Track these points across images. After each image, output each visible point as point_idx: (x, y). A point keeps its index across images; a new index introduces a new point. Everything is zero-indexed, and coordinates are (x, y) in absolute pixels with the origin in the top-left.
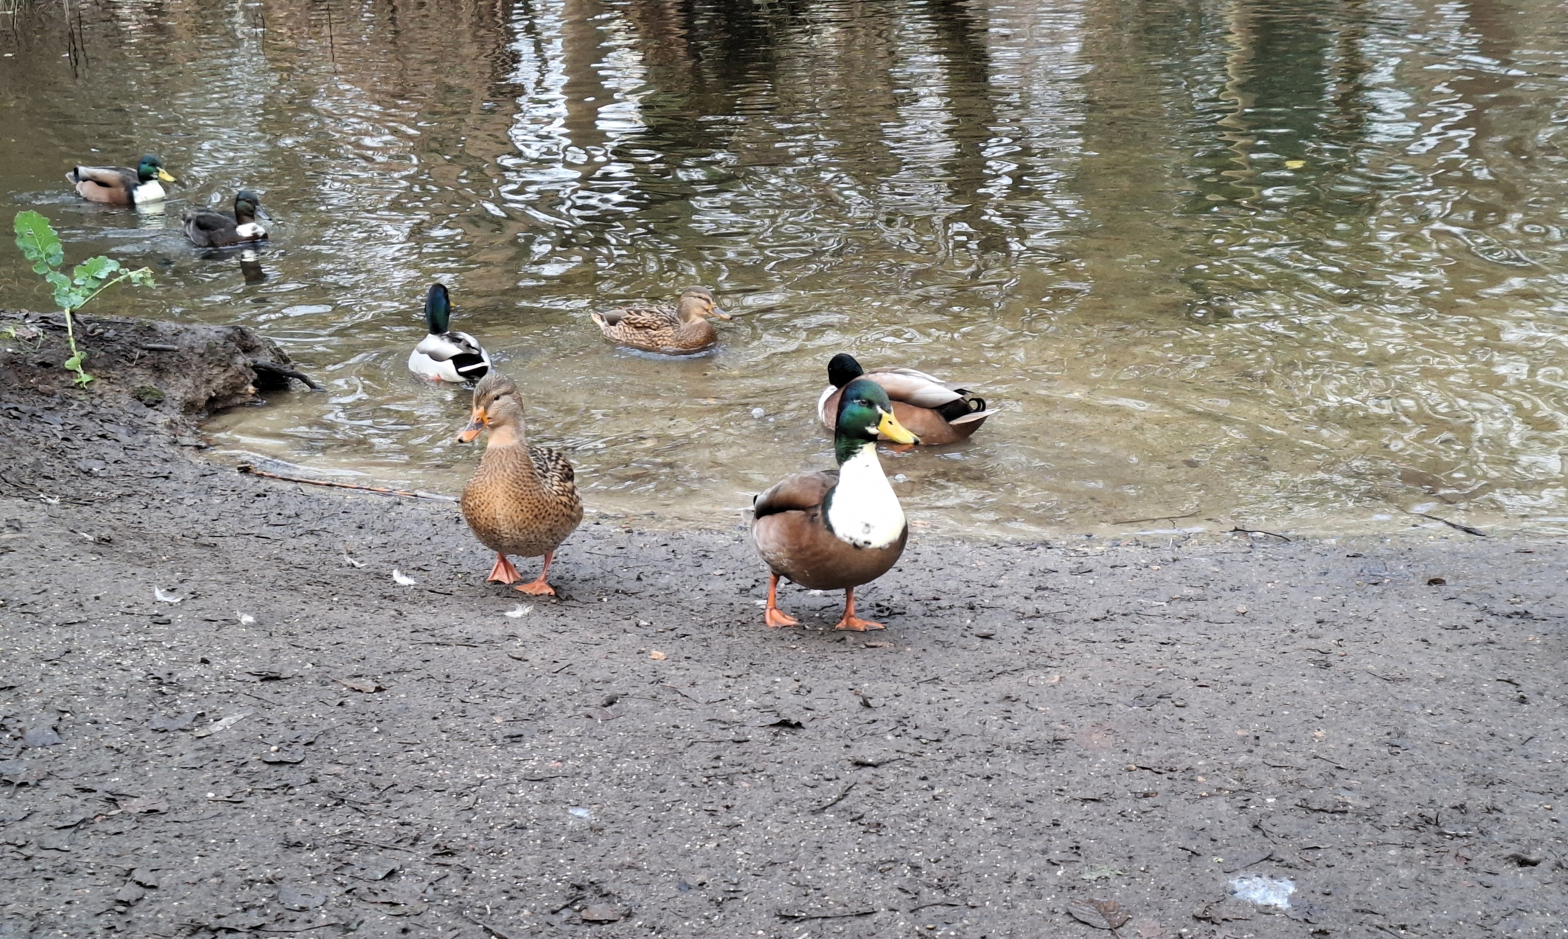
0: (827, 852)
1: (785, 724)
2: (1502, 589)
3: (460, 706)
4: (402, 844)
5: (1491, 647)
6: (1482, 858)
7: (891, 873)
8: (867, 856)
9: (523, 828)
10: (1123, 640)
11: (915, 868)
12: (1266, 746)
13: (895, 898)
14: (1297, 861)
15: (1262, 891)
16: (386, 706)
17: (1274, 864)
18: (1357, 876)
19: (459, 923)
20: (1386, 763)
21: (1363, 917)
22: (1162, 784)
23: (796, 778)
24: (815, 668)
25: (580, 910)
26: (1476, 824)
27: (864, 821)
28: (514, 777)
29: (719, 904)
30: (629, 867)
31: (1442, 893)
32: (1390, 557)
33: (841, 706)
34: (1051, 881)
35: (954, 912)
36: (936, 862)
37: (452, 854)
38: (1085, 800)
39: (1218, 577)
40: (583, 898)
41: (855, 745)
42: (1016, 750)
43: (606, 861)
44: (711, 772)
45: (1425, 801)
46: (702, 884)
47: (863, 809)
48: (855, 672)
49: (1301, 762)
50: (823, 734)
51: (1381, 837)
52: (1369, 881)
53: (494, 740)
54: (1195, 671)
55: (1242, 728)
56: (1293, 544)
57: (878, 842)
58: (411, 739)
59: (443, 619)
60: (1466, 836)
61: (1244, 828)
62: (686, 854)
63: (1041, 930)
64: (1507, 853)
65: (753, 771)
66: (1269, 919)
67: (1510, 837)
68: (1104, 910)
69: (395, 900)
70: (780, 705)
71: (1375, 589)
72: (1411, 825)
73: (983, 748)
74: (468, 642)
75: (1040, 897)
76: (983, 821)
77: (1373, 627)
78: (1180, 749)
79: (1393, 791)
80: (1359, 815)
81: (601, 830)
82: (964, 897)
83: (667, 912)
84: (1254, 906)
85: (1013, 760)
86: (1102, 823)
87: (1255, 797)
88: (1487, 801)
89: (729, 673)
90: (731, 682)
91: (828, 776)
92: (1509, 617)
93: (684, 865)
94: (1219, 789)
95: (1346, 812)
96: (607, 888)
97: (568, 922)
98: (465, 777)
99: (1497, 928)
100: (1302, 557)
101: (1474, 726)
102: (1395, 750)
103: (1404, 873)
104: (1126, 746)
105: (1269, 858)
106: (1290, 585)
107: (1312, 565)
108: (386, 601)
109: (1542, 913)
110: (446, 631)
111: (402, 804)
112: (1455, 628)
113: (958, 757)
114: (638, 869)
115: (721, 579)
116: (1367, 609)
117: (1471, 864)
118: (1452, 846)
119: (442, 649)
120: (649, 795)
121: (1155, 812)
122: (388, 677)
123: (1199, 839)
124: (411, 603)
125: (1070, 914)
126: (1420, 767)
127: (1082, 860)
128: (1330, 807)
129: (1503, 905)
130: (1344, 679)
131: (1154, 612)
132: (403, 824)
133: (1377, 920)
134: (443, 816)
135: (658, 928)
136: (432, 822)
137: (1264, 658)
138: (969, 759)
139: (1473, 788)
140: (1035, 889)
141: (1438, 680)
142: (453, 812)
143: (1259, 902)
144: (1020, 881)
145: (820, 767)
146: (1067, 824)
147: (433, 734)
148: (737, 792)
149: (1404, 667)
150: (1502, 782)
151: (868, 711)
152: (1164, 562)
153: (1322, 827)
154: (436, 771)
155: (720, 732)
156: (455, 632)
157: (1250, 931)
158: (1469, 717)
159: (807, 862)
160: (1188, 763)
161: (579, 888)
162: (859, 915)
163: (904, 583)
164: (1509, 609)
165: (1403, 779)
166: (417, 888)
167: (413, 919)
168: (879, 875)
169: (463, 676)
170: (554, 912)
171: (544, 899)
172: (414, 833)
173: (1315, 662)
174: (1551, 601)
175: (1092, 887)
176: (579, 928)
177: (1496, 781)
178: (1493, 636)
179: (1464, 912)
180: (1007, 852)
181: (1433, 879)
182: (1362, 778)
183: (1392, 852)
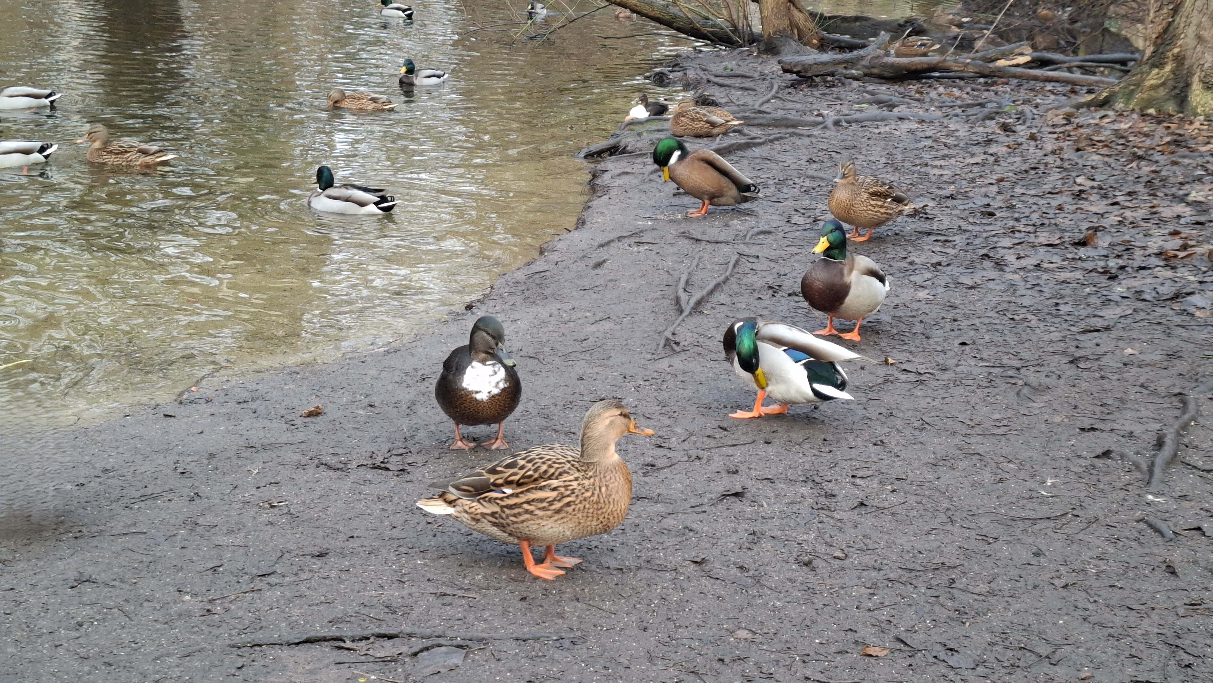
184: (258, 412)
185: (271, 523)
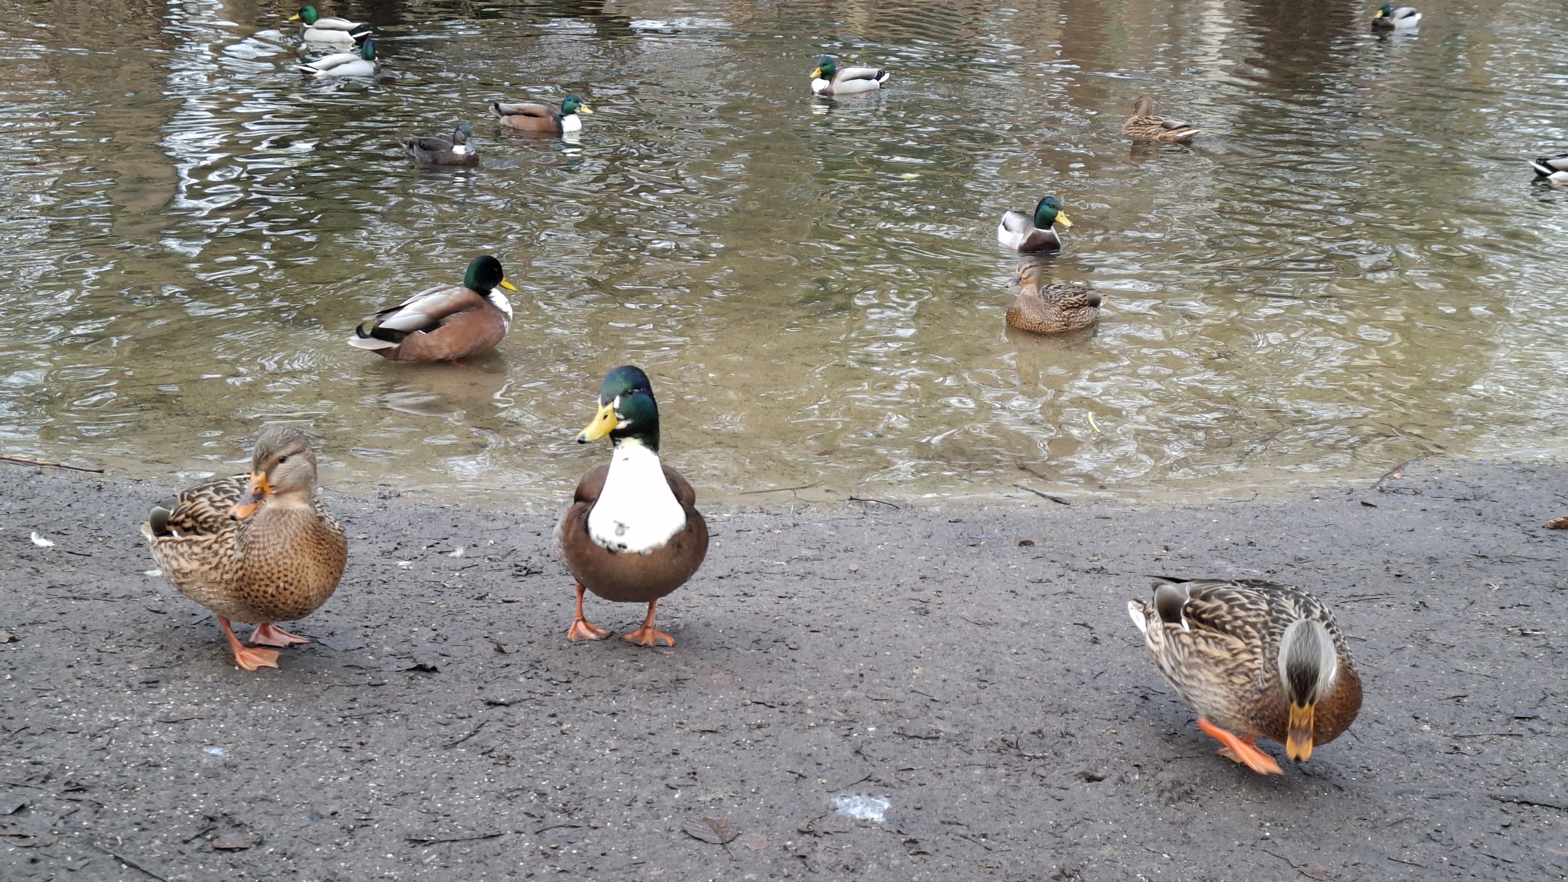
0: (458, 782)
1: (421, 668)
2: (1083, 549)
3: (96, 655)
4: (33, 782)
5: (1071, 596)
6: (1056, 775)
7: (519, 800)
8: (496, 786)
9: (157, 766)
10: (745, 594)
11: (542, 795)
12: (870, 683)
13: (521, 821)
14: (893, 781)
15: (861, 807)
16: (20, 656)
17: (872, 784)
18: (946, 793)
19: (88, 853)
20: (975, 696)
21: (949, 828)
22: (774, 716)
23: (430, 717)
24: (453, 620)
25: (211, 840)
26: (1052, 747)
27: (494, 754)
28: (150, 720)
29: (350, 831)
30: (262, 800)
31: (1020, 806)
32: (988, 522)
33: (475, 653)
34: (669, 803)
35: (577, 832)
36: (561, 789)
37: (83, 790)
38: (703, 732)
39: (833, 540)
40: (215, 828)
41: (489, 687)
42: (641, 689)
43: (239, 794)
44: (346, 713)
45: (1008, 727)
46: (333, 814)
47: (493, 744)
48: (491, 624)
49: (900, 695)
50: (457, 678)
51: (968, 759)
52: (955, 797)
53: (130, 686)
54: (808, 619)
55: (848, 667)
56: (902, 511)
57: (507, 772)
58: (44, 686)
59: (80, 576)
60: (1043, 758)
61: (847, 752)
62: (320, 787)
63: (658, 847)
64: (1076, 770)
65: (388, 712)
66: (865, 831)
67: (1081, 758)
68: (717, 828)
69: (24, 833)
70: (416, 653)
71: (973, 550)
72: (995, 748)
73: (610, 688)
74: (106, 596)
75: (658, 817)
76: (607, 751)
77: (968, 582)
78: (791, 686)
79: (980, 720)
80: (949, 741)
81: (235, 766)
82: (586, 820)
83: (297, 840)
84: (853, 819)
85: (638, 698)
86: (718, 752)
87: (858, 726)
88: (1062, 728)
89: (368, 624)
90: (369, 631)
91: (461, 715)
92: (1087, 572)
93: (317, 797)
94: (826, 720)
95: (938, 738)
96: (238, 819)
97: (200, 850)
98: (99, 719)
99: (1066, 835)
100: (910, 522)
101: (1053, 663)
102: (983, 684)
103: (986, 789)
104: (743, 684)
105: (868, 779)
106: (897, 546)
107: (918, 529)
108: (23, 561)
109: (1106, 822)
110: (84, 587)
111: (34, 745)
112: (1040, 581)
113: (586, 696)
114: (271, 801)
115: (364, 543)
116: (964, 567)
117: (1045, 781)
118: (1030, 766)
119: (79, 603)
120: (284, 734)
121: (767, 741)
122: (22, 629)
123: (806, 763)
124: (48, 562)
125: (685, 831)
126: (1005, 699)
127: (698, 784)
128: (924, 734)
129: (1072, 816)
130: (941, 624)
131: (775, 570)
132: (35, 763)
133: (961, 831)
134: (76, 755)
135: (289, 854)
136: (65, 761)
137: (871, 607)
138: (599, 697)
139: (1050, 715)
140: (654, 811)
141: (1023, 625)
142: (85, 752)
143: (858, 817)
144: (640, 804)
145: (454, 707)
146: (686, 753)
147: (68, 681)
148: (372, 730)
149: (994, 613)
150: (1074, 711)
151: (502, 656)
152: (785, 527)
153: (916, 752)
154: (69, 715)
155: (357, 677)
156: (92, 588)
157: (848, 842)
158: (1049, 655)
159: (437, 791)
160: (799, 697)
161: (212, 819)
162: (486, 837)
163: (542, 546)
164: (1087, 566)
165: (989, 710)
166: (48, 822)
167: (43, 850)
168: (507, 802)
169: (100, 627)
170: (186, 842)
171: (176, 830)
172: (46, 771)
173: (915, 609)
174: (1124, 559)
175: (707, 807)
176: (209, 855)
177: (1070, 710)
178: (1072, 588)
179: (1037, 821)
180: (629, 779)
181: (1012, 794)
182: (953, 708)
183: (977, 772)
184: (1484, 514)
185: (1525, 655)
